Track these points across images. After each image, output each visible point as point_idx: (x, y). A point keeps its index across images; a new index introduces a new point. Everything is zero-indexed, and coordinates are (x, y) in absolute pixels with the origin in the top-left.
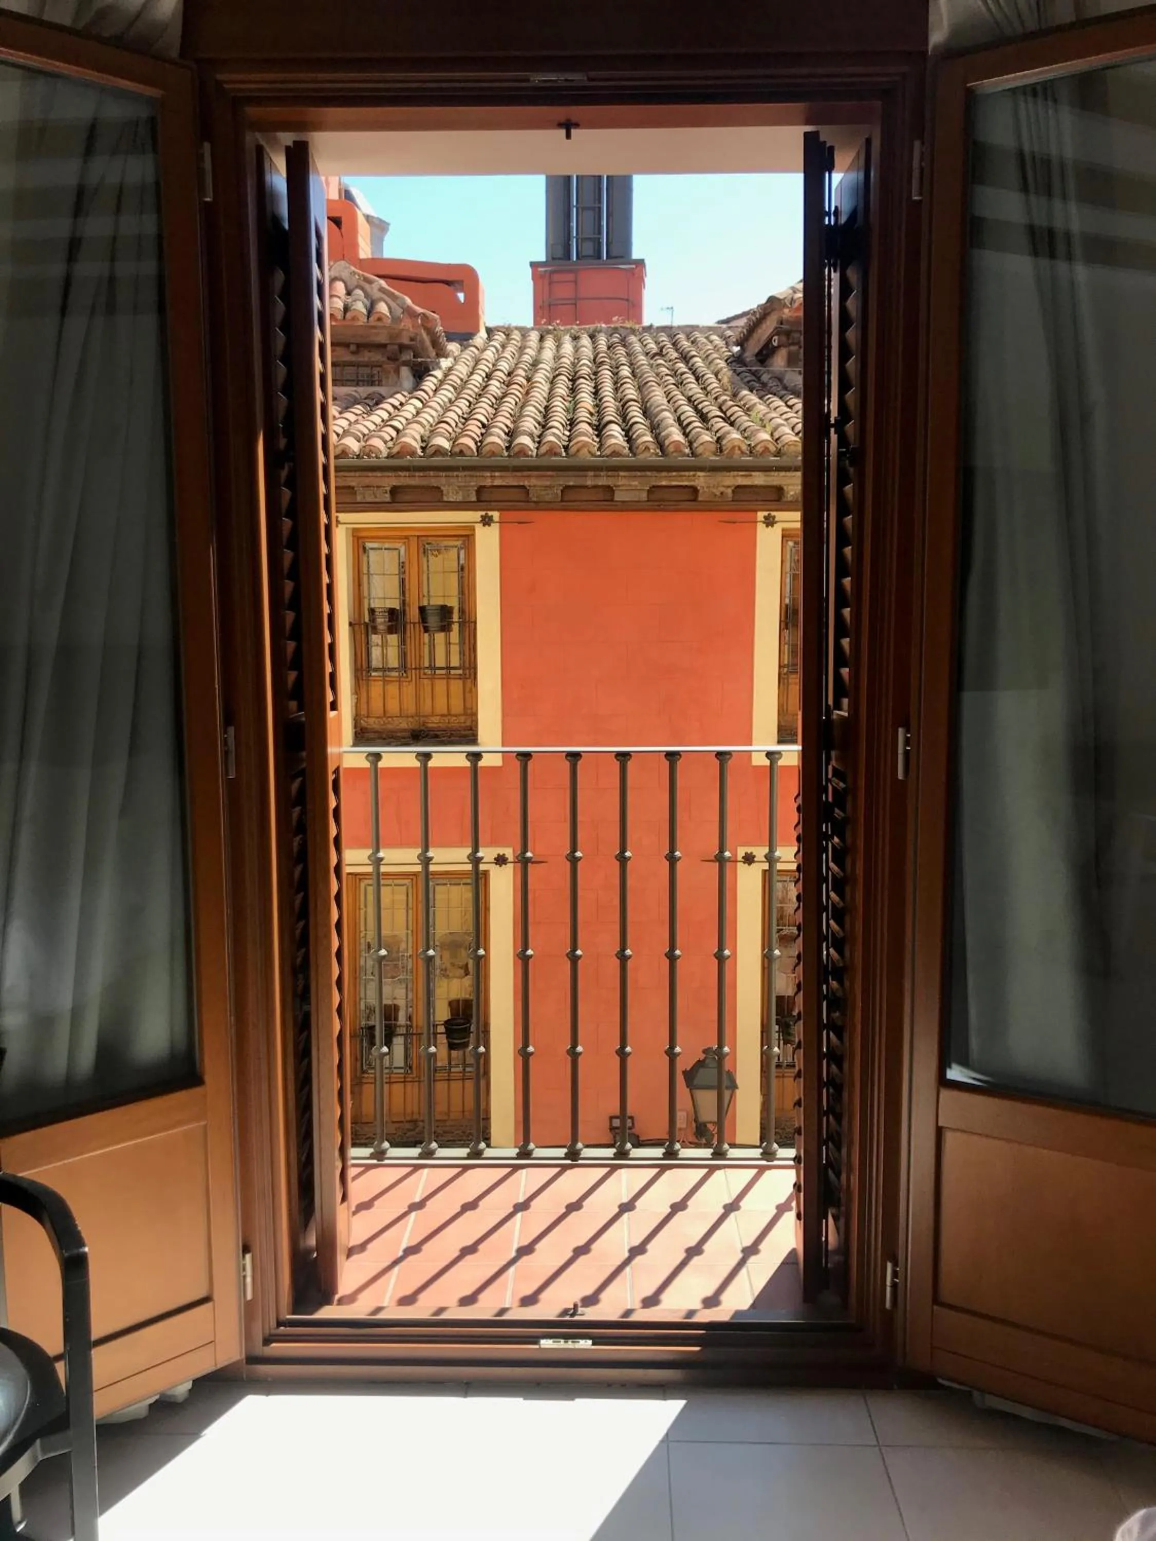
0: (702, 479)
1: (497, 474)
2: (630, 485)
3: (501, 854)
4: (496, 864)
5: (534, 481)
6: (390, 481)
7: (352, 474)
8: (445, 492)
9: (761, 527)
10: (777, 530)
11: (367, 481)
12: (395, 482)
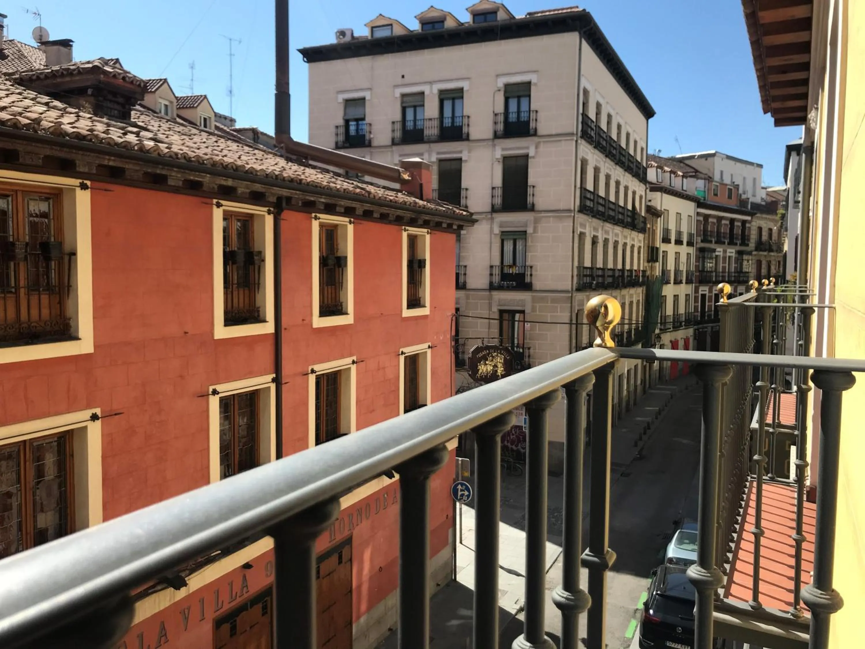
0: (208, 178)
1: (113, 158)
2: (176, 177)
3: (94, 413)
4: (91, 420)
5: (130, 166)
6: (47, 151)
7: (20, 141)
8: (77, 165)
9: (215, 207)
10: (221, 210)
11: (29, 148)
12: (48, 152)
